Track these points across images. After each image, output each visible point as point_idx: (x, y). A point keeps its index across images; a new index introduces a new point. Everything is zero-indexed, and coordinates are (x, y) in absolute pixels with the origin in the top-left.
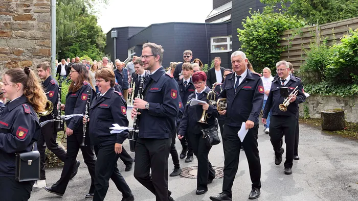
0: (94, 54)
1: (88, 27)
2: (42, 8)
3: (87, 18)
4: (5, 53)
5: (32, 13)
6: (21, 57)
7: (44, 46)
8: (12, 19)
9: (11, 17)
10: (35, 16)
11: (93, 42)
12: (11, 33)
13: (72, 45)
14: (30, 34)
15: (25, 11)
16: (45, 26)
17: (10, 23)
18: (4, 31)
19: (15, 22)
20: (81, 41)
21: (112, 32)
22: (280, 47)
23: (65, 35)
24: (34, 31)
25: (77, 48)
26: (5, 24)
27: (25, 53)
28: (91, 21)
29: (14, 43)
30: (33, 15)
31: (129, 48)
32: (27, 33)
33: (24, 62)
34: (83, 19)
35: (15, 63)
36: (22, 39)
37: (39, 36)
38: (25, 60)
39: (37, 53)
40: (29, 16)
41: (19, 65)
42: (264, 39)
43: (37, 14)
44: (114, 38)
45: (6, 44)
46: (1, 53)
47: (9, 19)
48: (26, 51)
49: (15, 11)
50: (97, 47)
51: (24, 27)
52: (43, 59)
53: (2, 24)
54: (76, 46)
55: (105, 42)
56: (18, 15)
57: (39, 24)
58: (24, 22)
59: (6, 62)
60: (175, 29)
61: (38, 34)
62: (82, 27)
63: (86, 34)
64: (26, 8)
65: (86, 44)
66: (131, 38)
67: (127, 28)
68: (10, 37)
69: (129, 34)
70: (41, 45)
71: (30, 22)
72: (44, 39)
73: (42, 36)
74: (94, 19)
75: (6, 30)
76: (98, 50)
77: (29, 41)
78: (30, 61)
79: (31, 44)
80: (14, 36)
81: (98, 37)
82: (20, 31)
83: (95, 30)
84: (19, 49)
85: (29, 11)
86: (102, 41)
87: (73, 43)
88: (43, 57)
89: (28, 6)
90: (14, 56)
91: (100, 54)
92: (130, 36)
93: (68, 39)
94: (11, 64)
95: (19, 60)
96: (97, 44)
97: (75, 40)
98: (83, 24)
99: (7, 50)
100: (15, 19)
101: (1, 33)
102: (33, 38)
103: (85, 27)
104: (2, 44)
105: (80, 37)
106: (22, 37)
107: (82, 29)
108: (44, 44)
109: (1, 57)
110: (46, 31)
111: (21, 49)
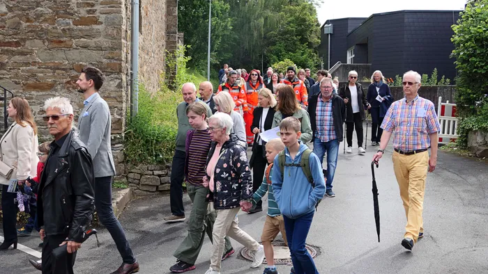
0: (305, 56)
1: (297, 19)
2: (111, 7)
3: (297, 8)
4: (63, 69)
5: (97, 14)
7: (113, 58)
8: (71, 23)
9: (71, 21)
10: (102, 18)
11: (303, 40)
12: (70, 43)
13: (274, 44)
15: (89, 12)
16: (115, 32)
17: (69, 29)
18: (62, 40)
19: (75, 27)
20: (287, 39)
21: (326, 25)
24: (100, 39)
25: (282, 49)
26: (64, 30)
28: (302, 11)
29: (74, 55)
30: (99, 17)
31: (348, 49)
32: (91, 42)
34: (290, 9)
36: (85, 50)
37: (107, 46)
39: (105, 68)
40: (94, 19)
43: (104, 16)
44: (328, 34)
45: (64, 57)
46: (58, 69)
47: (68, 24)
49: (76, 12)
50: (310, 47)
51: (87, 33)
52: (112, 76)
53: (60, 31)
54: (280, 46)
55: (320, 41)
56: (80, 17)
57: (107, 29)
58: (87, 28)
59: (65, 80)
60: (406, 20)
61: (103, 41)
62: (289, 19)
63: (294, 29)
64: (89, 8)
65: (294, 43)
66: (352, 32)
67: (347, 19)
68: (70, 47)
69: (349, 28)
70: (109, 58)
71: (95, 27)
72: (112, 49)
73: (111, 46)
75: (65, 39)
76: (311, 50)
77: (94, 53)
79: (96, 55)
80: (75, 47)
81: (311, 33)
82: (82, 39)
83: (307, 23)
84: (81, 63)
85: (94, 11)
86: (316, 39)
87: (277, 41)
88: (112, 73)
89: (93, 5)
90: (74, 73)
92: (349, 31)
93: (271, 37)
96: (310, 43)
97: (279, 38)
98: (291, 16)
99: (65, 65)
100: (76, 23)
101: (58, 42)
102: (99, 48)
103: (293, 20)
104: (60, 57)
105: (286, 33)
106: (85, 47)
107: (290, 22)
108: (114, 55)
109: (59, 74)
110: (115, 39)
111: (84, 64)
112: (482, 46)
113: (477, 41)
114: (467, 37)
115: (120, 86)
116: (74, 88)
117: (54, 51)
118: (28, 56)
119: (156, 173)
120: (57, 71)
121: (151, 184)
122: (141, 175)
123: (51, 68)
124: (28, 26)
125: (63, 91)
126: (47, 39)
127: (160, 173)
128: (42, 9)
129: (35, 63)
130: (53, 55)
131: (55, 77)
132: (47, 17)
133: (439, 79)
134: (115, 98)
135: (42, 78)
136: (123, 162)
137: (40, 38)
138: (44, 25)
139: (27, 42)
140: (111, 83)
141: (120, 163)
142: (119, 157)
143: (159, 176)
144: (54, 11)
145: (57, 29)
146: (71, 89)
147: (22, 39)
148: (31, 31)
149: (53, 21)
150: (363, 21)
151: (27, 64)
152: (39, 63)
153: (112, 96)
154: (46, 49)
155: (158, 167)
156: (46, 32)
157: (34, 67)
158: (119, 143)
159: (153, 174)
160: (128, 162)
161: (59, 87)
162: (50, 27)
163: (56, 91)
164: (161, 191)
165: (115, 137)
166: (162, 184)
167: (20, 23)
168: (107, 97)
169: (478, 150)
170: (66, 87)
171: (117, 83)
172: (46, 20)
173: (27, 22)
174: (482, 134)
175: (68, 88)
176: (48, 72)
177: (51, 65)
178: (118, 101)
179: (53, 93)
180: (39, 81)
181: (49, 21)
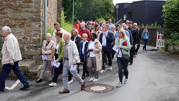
0: (108, 17)
1: (106, 3)
4: (19, 20)
6: (26, 22)
7: (37, 16)
8: (22, 2)
10: (33, 1)
11: (108, 11)
12: (22, 10)
13: (97, 12)
14: (31, 10)
16: (38, 6)
17: (21, 5)
18: (18, 9)
19: (23, 4)
20: (102, 10)
21: (116, 6)
24: (32, 8)
26: (19, 5)
29: (23, 14)
31: (124, 14)
32: (29, 10)
33: (27, 24)
35: (23, 24)
36: (27, 13)
37: (35, 11)
38: (28, 23)
40: (30, 1)
41: (25, 26)
44: (117, 9)
45: (19, 15)
46: (17, 19)
47: (21, 3)
48: (28, 19)
51: (28, 6)
52: (37, 22)
53: (18, 5)
54: (99, 13)
55: (114, 11)
56: (25, 0)
57: (35, 5)
58: (28, 4)
59: (19, 24)
62: (103, 3)
63: (105, 7)
65: (104, 12)
66: (126, 8)
67: (124, 3)
68: (21, 11)
69: (125, 7)
70: (36, 16)
71: (31, 4)
72: (37, 12)
75: (19, 8)
76: (111, 15)
77: (30, 14)
78: (30, 24)
79: (31, 15)
80: (23, 11)
81: (111, 9)
82: (26, 9)
83: (109, 4)
84: (25, 17)
86: (113, 10)
87: (98, 11)
88: (37, 21)
90: (23, 21)
91: (111, 17)
92: (125, 8)
93: (96, 10)
94: (21, 25)
95: (25, 23)
99: (19, 18)
101: (16, 10)
102: (32, 12)
103: (104, 3)
104: (17, 15)
105: (101, 8)
106: (27, 11)
107: (103, 4)
109: (17, 22)
110: (38, 9)
111: (26, 18)
112: (173, 14)
113: (172, 11)
116: (23, 27)
118: (6, 14)
120: (16, 20)
123: (14, 19)
124: (6, 3)
125: (19, 28)
126: (13, 8)
129: (8, 17)
130: (15, 14)
131: (16, 22)
133: (157, 25)
134: (38, 31)
137: (10, 8)
138: (12, 3)
139: (5, 9)
140: (37, 25)
141: (40, 55)
142: (39, 53)
145: (16, 4)
147: (3, 8)
148: (7, 5)
150: (130, 4)
151: (5, 18)
152: (9, 17)
154: (12, 12)
156: (12, 5)
157: (7, 19)
158: (39, 48)
161: (17, 26)
162: (14, 4)
163: (16, 28)
165: (38, 45)
167: (3, 2)
168: (35, 30)
169: (172, 52)
171: (39, 25)
172: (12, 1)
173: (5, 2)
174: (173, 46)
175: (20, 27)
176: (13, 21)
177: (14, 18)
178: (39, 32)
179: (15, 28)
180: (10, 24)
181: (14, 1)
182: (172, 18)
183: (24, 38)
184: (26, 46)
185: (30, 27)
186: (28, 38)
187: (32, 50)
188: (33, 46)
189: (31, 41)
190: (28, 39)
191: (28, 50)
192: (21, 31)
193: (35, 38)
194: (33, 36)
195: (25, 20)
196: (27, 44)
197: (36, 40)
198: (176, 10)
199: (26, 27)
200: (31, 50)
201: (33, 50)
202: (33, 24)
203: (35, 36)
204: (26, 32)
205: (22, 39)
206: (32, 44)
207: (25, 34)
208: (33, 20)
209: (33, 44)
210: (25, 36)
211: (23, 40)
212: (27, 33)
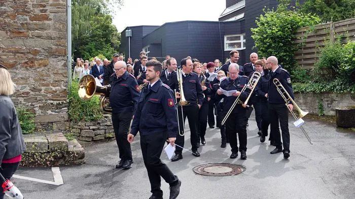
0: (109, 53)
1: (102, 26)
2: (58, 8)
3: (102, 18)
4: (22, 53)
5: (48, 13)
6: (38, 57)
7: (60, 45)
8: (28, 19)
9: (28, 18)
10: (51, 16)
11: (107, 41)
12: (28, 34)
13: (86, 44)
14: (47, 34)
15: (41, 11)
16: (61, 26)
17: (26, 24)
18: (21, 31)
19: (31, 22)
20: (96, 41)
21: (127, 31)
22: (294, 44)
23: (80, 34)
24: (50, 31)
25: (93, 48)
26: (22, 24)
27: (41, 52)
28: (106, 20)
29: (31, 43)
30: (49, 15)
31: (143, 47)
32: (44, 33)
33: (40, 62)
34: (97, 19)
35: (32, 62)
36: (39, 39)
37: (56, 36)
38: (41, 59)
39: (54, 53)
40: (46, 16)
41: (36, 64)
42: (278, 37)
43: (53, 14)
44: (128, 37)
45: (23, 44)
46: (18, 53)
47: (26, 20)
48: (42, 51)
49: (32, 11)
50: (112, 47)
51: (41, 27)
52: (59, 58)
53: (19, 25)
54: (92, 45)
55: (119, 42)
56: (35, 15)
57: (55, 25)
58: (40, 22)
59: (23, 61)
60: (189, 27)
61: (54, 34)
62: (96, 26)
63: (101, 33)
64: (42, 9)
65: (101, 43)
66: (145, 37)
67: (142, 27)
68: (27, 37)
69: (143, 33)
70: (57, 45)
71: (47, 22)
72: (60, 38)
73: (58, 36)
74: (109, 19)
75: (23, 30)
77: (46, 41)
78: (46, 60)
79: (47, 43)
80: (31, 36)
81: (112, 36)
82: (37, 31)
83: (110, 29)
84: (36, 48)
85: (46, 11)
86: (116, 40)
87: (88, 42)
88: (59, 56)
89: (44, 6)
90: (31, 56)
92: (144, 35)
93: (84, 39)
94: (28, 64)
95: (36, 59)
96: (112, 43)
97: (90, 40)
98: (98, 24)
99: (24, 50)
100: (32, 19)
101: (17, 33)
102: (50, 38)
104: (19, 44)
105: (95, 36)
107: (97, 28)
108: (60, 43)
109: (18, 57)
110: (62, 31)
111: (38, 49)
112: (275, 42)
113: (272, 38)
114: (265, 36)
115: (65, 65)
116: (31, 67)
117: (14, 40)
119: (91, 127)
121: (88, 135)
122: (81, 130)
123: (12, 52)
125: (22, 69)
126: (10, 31)
127: (94, 127)
128: (5, 8)
130: (14, 43)
131: (16, 59)
132: (9, 14)
134: (62, 74)
135: (6, 59)
136: (67, 121)
137: (4, 29)
138: (7, 20)
140: (59, 63)
141: (66, 121)
142: (65, 117)
143: (94, 130)
144: (15, 10)
145: (17, 23)
146: (28, 67)
149: (14, 17)
152: (3, 48)
153: (59, 72)
154: (8, 38)
155: (92, 124)
156: (9, 25)
158: (65, 107)
159: (89, 129)
160: (71, 120)
161: (19, 66)
162: (12, 21)
163: (17, 69)
164: (95, 141)
165: (62, 103)
166: (96, 135)
168: (56, 73)
170: (24, 67)
171: (63, 63)
172: (8, 16)
175: (26, 67)
176: (10, 55)
177: (13, 49)
178: (64, 76)
179: (15, 70)
180: (3, 62)
181: (11, 17)
182: (273, 50)
183: (34, 89)
184: (38, 105)
185: (46, 68)
186: (43, 88)
187: (51, 113)
188: (52, 104)
189: (48, 95)
190: (43, 91)
191: (42, 112)
192: (28, 75)
193: (57, 87)
194: (52, 85)
195: (36, 53)
196: (40, 100)
197: (58, 92)
198: (280, 35)
199: (38, 68)
200: (49, 112)
201: (53, 113)
202: (52, 61)
203: (56, 85)
204: (37, 78)
205: (30, 91)
206: (49, 100)
207: (36, 80)
208: (51, 52)
209: (53, 100)
210: (37, 85)
211: (32, 93)
212: (41, 79)
